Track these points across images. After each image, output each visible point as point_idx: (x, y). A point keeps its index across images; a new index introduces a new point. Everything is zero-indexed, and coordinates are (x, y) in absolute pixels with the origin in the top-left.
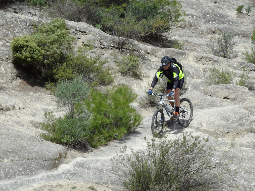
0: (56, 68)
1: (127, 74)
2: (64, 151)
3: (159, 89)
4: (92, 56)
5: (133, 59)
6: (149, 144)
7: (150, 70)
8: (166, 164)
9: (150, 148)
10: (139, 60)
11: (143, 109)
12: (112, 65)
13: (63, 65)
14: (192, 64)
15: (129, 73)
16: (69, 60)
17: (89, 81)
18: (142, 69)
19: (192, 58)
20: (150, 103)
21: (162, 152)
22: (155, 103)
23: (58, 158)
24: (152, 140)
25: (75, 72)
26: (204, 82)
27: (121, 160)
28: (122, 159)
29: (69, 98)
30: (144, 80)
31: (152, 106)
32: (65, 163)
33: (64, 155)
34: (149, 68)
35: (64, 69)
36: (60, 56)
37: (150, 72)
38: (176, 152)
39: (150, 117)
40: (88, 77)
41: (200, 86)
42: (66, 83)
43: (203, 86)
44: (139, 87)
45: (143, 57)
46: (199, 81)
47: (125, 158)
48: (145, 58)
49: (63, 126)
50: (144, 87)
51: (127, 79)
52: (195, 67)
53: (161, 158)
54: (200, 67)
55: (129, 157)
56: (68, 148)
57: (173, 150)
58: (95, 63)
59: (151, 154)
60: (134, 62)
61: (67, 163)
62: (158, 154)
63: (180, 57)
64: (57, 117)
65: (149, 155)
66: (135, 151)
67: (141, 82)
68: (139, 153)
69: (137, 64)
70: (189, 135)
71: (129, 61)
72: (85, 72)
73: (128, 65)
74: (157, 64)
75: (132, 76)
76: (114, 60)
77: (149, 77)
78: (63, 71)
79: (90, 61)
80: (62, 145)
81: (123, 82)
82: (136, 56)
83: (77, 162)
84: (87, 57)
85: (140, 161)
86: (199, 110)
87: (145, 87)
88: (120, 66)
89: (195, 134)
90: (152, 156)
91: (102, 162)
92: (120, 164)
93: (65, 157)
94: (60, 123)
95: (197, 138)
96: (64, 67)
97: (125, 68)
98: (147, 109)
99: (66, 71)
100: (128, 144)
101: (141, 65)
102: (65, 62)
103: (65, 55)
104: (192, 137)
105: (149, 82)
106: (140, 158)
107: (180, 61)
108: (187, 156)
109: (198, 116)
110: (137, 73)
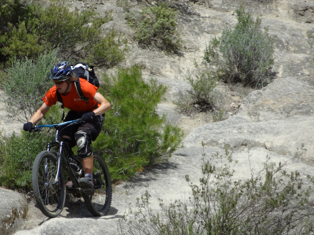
0: (6, 33)
1: (150, 44)
2: (22, 203)
3: (217, 75)
4: (79, 7)
5: (164, 12)
6: (196, 189)
7: (198, 34)
8: (230, 230)
9: (197, 198)
10: (176, 16)
11: (184, 117)
12: (121, 25)
13: (20, 26)
14: (287, 22)
15: (155, 41)
16: (32, 16)
17: (73, 58)
18: (183, 33)
19: (286, 9)
20: (198, 103)
21: (223, 206)
22: (208, 104)
23: (10, 218)
24: (202, 181)
25: (45, 40)
26: (310, 60)
27: (138, 223)
28: (141, 221)
29: (31, 95)
30: (187, 55)
31: (203, 110)
32: (25, 228)
33: (23, 213)
34: (197, 30)
35: (22, 34)
36: (14, 8)
37: (199, 38)
38: (252, 204)
39: (198, 132)
40: (70, 50)
41: (303, 67)
42: (25, 65)
43: (308, 67)
44: (175, 71)
45: (183, 8)
46: (301, 56)
47: (146, 218)
48: (188, 10)
49: (20, 153)
50: (186, 69)
51: (151, 54)
52: (292, 27)
53: (220, 218)
54: (302, 28)
55: (156, 215)
56: (29, 197)
57: (243, 201)
58: (86, 22)
59: (199, 210)
60: (166, 19)
61: (29, 229)
62: (215, 208)
63: (260, 8)
64: (7, 134)
65: (197, 212)
66: (167, 204)
67: (179, 60)
68: (177, 208)
69: (172, 23)
70: (279, 169)
71: (154, 17)
72: (66, 41)
73: (153, 25)
74: (213, 23)
75: (161, 49)
76: (124, 14)
77: (197, 49)
78: (20, 40)
79: (74, 17)
80: (19, 191)
81: (143, 60)
82: (170, 7)
83: (48, 227)
84: (68, 10)
85: (177, 224)
86: (301, 117)
87: (188, 71)
88: (137, 27)
89: (291, 168)
90: (202, 213)
91: (100, 227)
92: (137, 231)
93: (24, 217)
94: (12, 147)
95: (294, 176)
96: (22, 31)
97: (146, 30)
98: (192, 115)
99: (26, 39)
100: (153, 188)
101: (180, 26)
102: (24, 20)
103: (24, 6)
104: (285, 174)
105: (197, 61)
106: (178, 219)
107: (261, 16)
108: (275, 213)
109: (298, 131)
110: (171, 41)
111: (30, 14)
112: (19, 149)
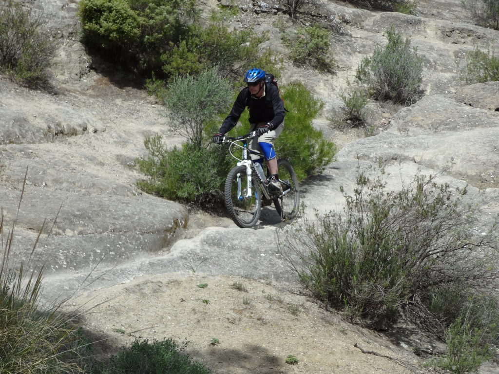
0: (167, 52)
1: (305, 63)
2: (183, 213)
3: (368, 92)
4: (237, 27)
5: (318, 33)
6: (350, 200)
7: (350, 54)
8: (382, 239)
9: (351, 208)
10: (330, 36)
11: (337, 132)
12: (277, 45)
13: (181, 45)
14: (434, 42)
15: (310, 60)
16: (193, 36)
17: (231, 76)
18: (336, 53)
19: (434, 31)
20: (351, 119)
21: (376, 216)
22: (361, 120)
23: (171, 228)
24: (356, 191)
25: (204, 59)
26: (457, 79)
27: (294, 232)
28: (297, 230)
29: (192, 110)
30: (340, 74)
31: (356, 126)
32: (186, 238)
33: (183, 223)
34: (349, 50)
35: (183, 53)
36: (175, 28)
37: (351, 58)
38: (404, 214)
39: (351, 147)
40: (228, 69)
41: (450, 85)
42: (186, 81)
43: (455, 85)
44: (329, 89)
45: (336, 29)
46: (448, 75)
47: (302, 228)
48: (341, 31)
49: (181, 165)
50: (339, 87)
51: (306, 72)
52: (439, 48)
53: (373, 228)
54: (449, 49)
55: (311, 225)
56: (190, 208)
57: (396, 211)
58: (243, 41)
59: (353, 220)
60: (320, 39)
61: (189, 238)
62: (368, 219)
63: (409, 29)
64: (168, 149)
65: (351, 222)
66: (322, 215)
67: (332, 78)
68: (331, 218)
69: (326, 44)
70: (429, 181)
71: (309, 37)
72: (224, 59)
73: (308, 45)
74: (365, 43)
75: (316, 67)
76: (280, 35)
77: (349, 68)
78: (181, 58)
79: (232, 37)
80: (180, 202)
81: (299, 78)
82: (323, 27)
83: (208, 236)
84: (227, 30)
85: (332, 233)
86: (449, 133)
87: (341, 89)
88: (292, 47)
89: (440, 181)
90: (355, 223)
91: (258, 236)
92: (293, 240)
93: (185, 227)
94: (174, 159)
95: (444, 188)
96: (183, 50)
97: (301, 50)
98: (344, 131)
99: (187, 57)
100: (308, 200)
101: (333, 46)
102: (185, 39)
103: (184, 26)
104: (435, 186)
105: (349, 79)
106: (332, 228)
107: (410, 36)
108: (425, 223)
109: (446, 146)
110: (324, 60)
111: (190, 33)
112: (180, 162)
